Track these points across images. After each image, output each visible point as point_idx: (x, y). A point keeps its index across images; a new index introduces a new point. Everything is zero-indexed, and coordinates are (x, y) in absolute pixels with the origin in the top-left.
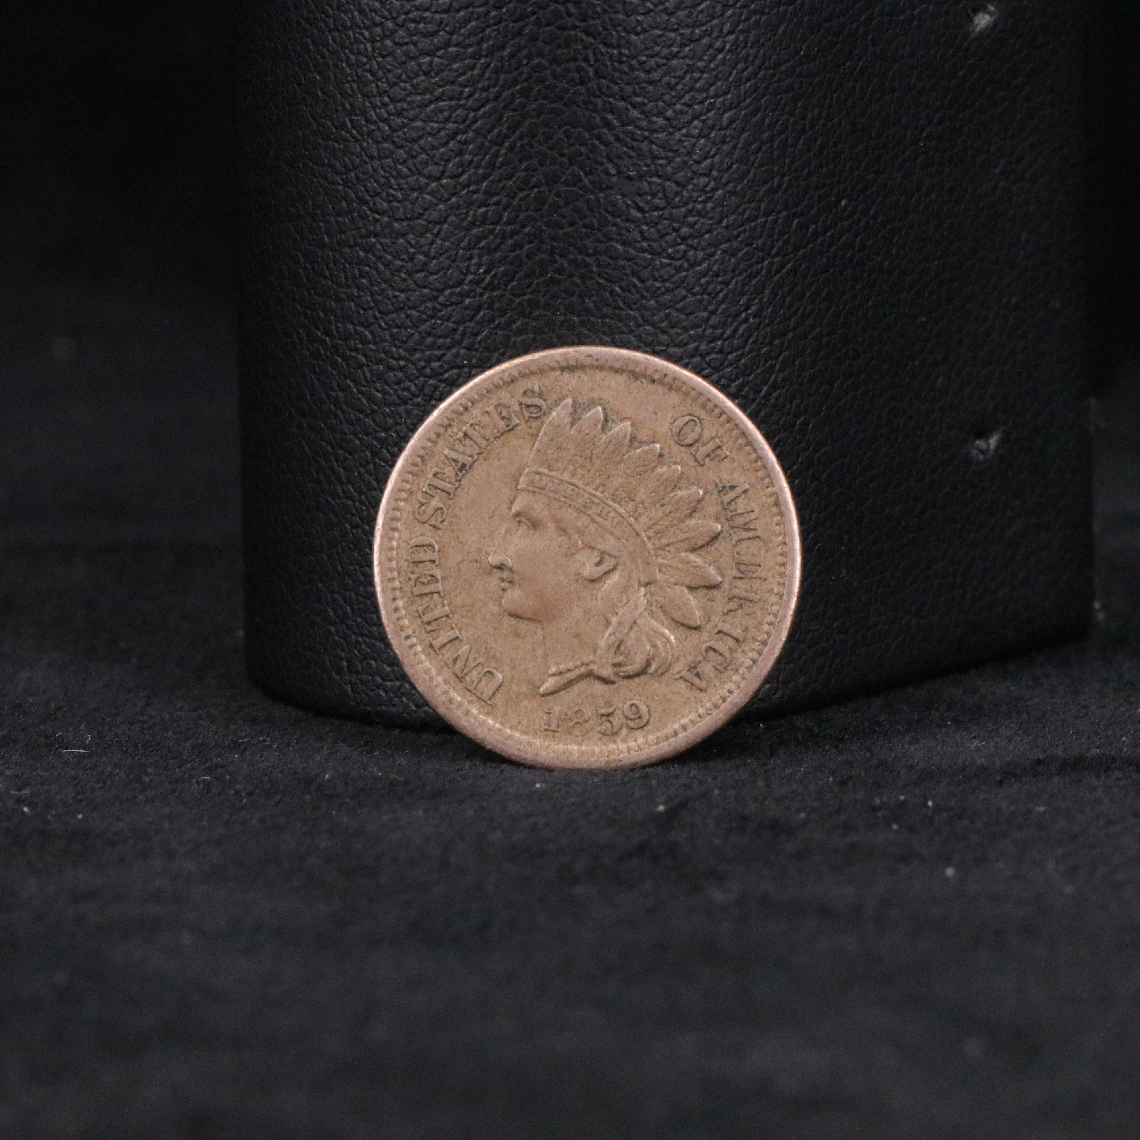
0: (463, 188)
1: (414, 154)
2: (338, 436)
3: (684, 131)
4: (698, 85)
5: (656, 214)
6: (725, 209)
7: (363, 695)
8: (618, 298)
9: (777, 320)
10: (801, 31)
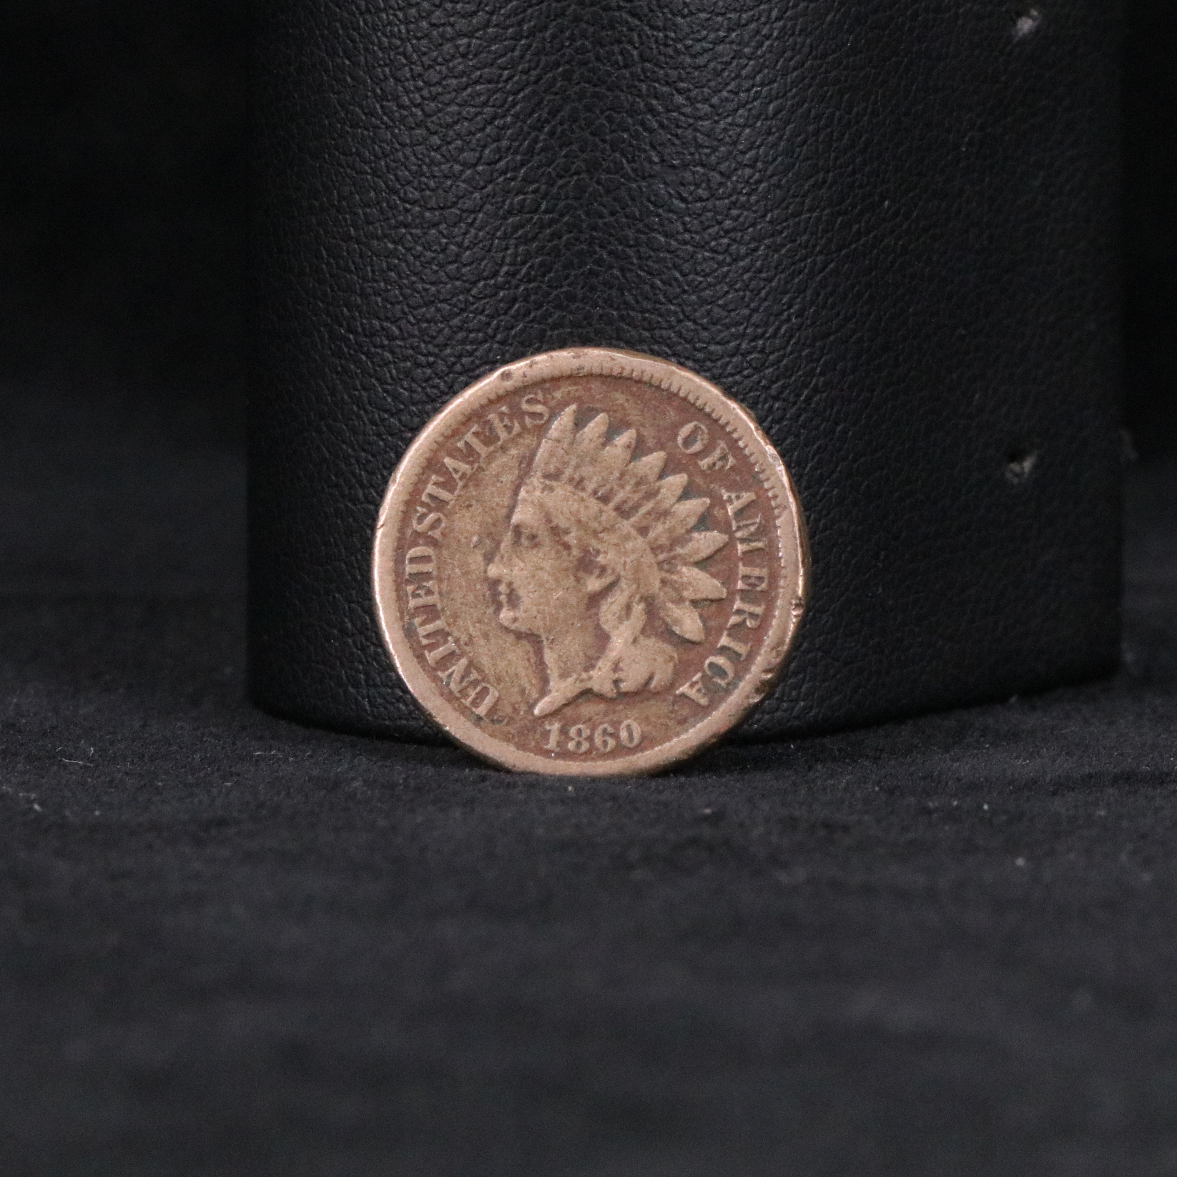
0: (500, 175)
1: (449, 139)
2: (361, 437)
3: (729, 120)
4: (744, 73)
5: (699, 204)
6: (769, 203)
7: (382, 709)
8: (658, 292)
9: (819, 322)
10: (848, 22)
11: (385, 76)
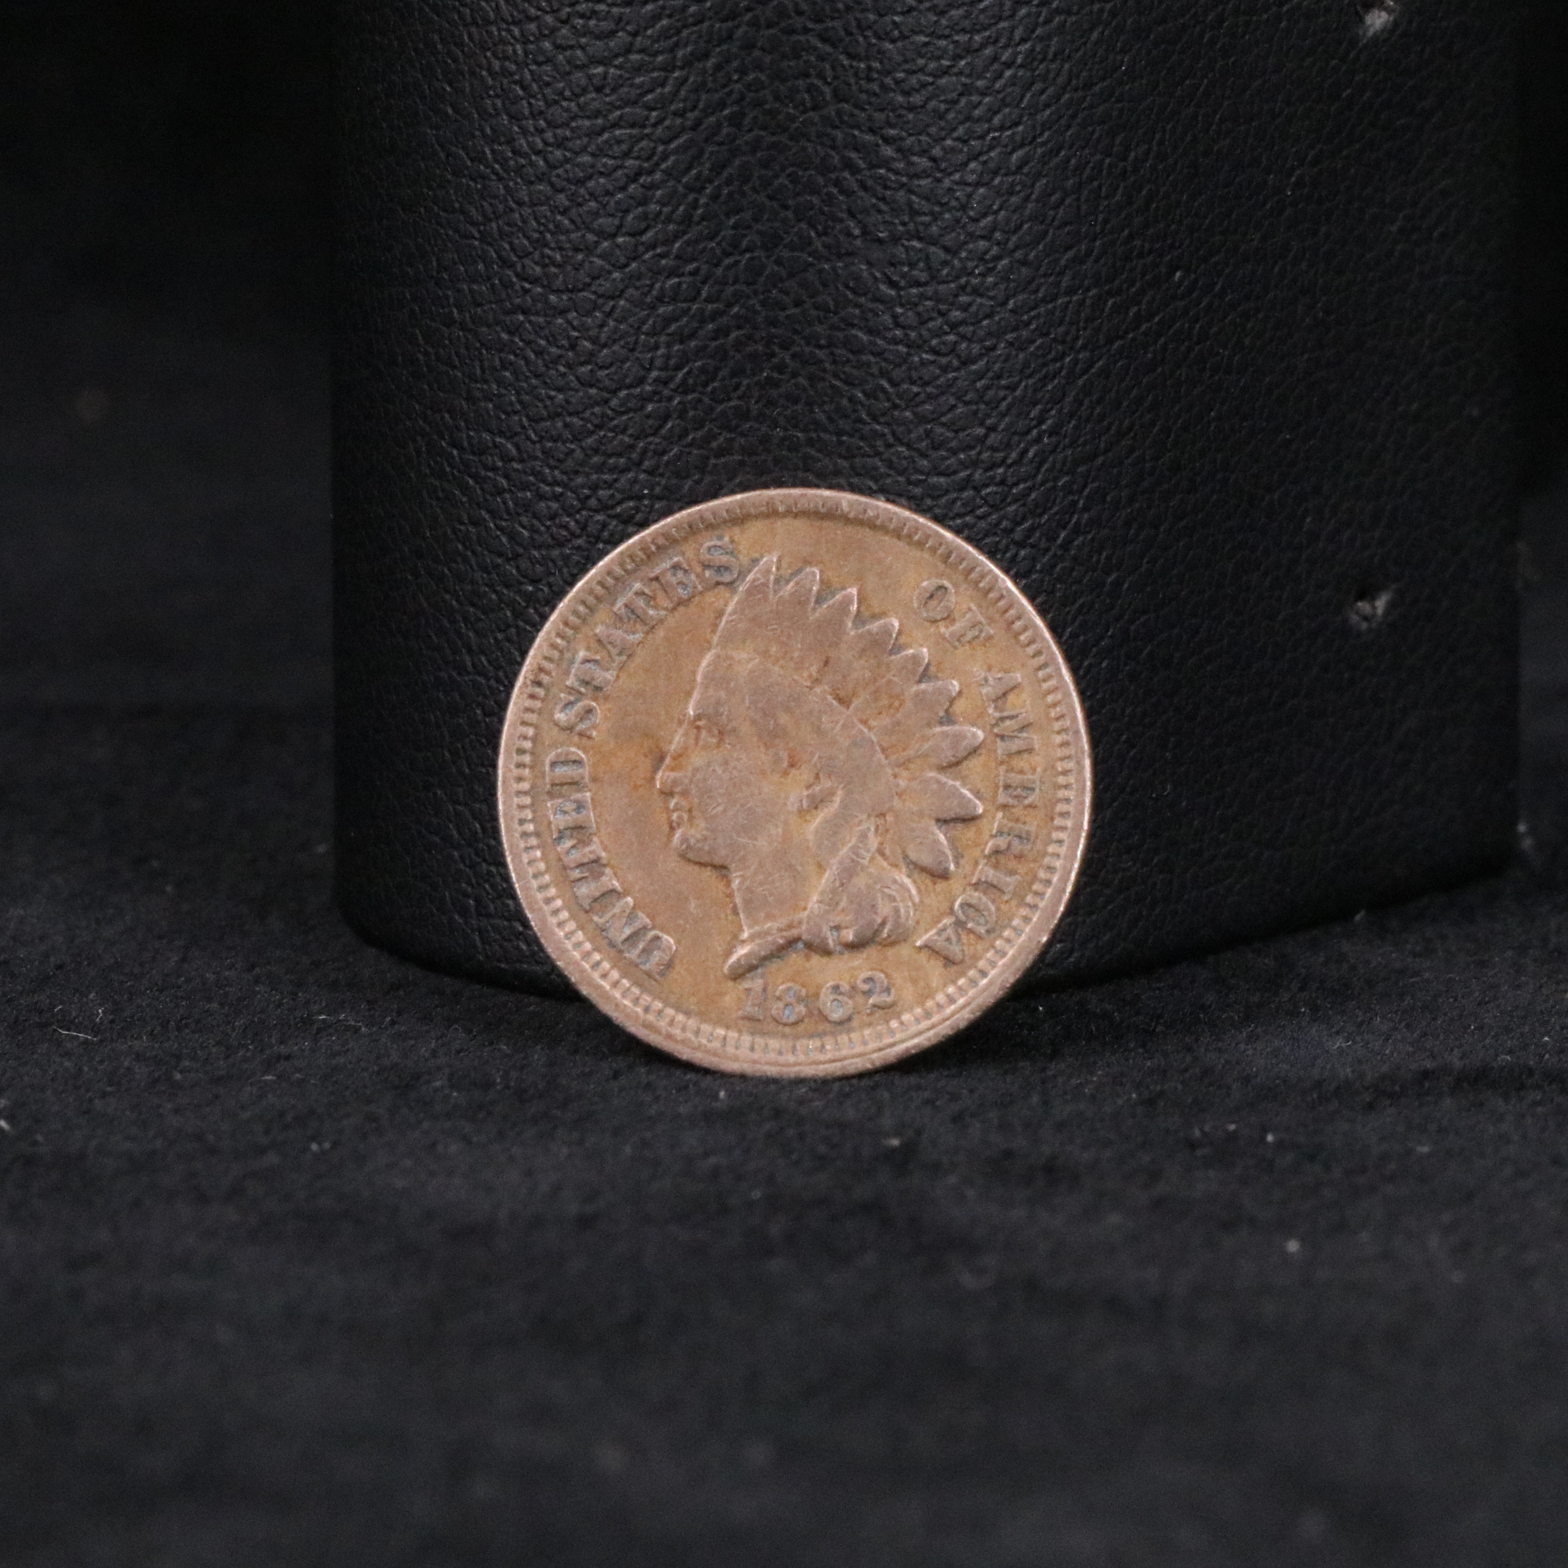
0: (647, 250)
1: (580, 200)
2: (468, 587)
3: (957, 176)
4: (976, 113)
5: (915, 291)
6: (1012, 285)
7: (497, 948)
8: (859, 407)
9: (1082, 440)
10: (1122, 38)
11: (496, 110)
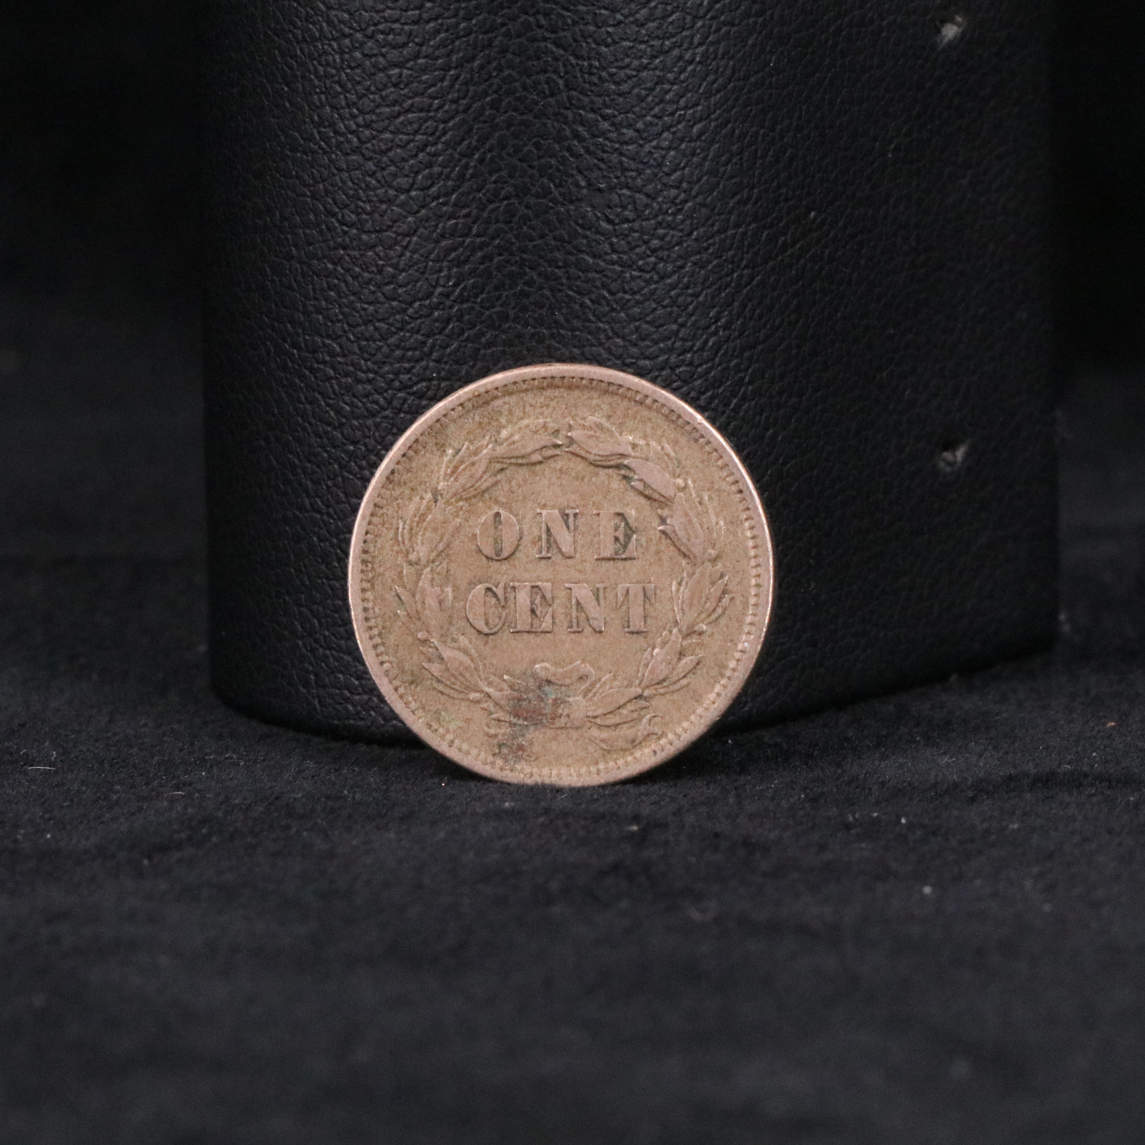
1: (383, 165)
2: (306, 449)
3: (654, 143)
4: (668, 97)
5: (626, 226)
6: (695, 221)
7: (331, 709)
8: (588, 311)
9: (746, 333)
10: (770, 43)
11: (321, 103)
